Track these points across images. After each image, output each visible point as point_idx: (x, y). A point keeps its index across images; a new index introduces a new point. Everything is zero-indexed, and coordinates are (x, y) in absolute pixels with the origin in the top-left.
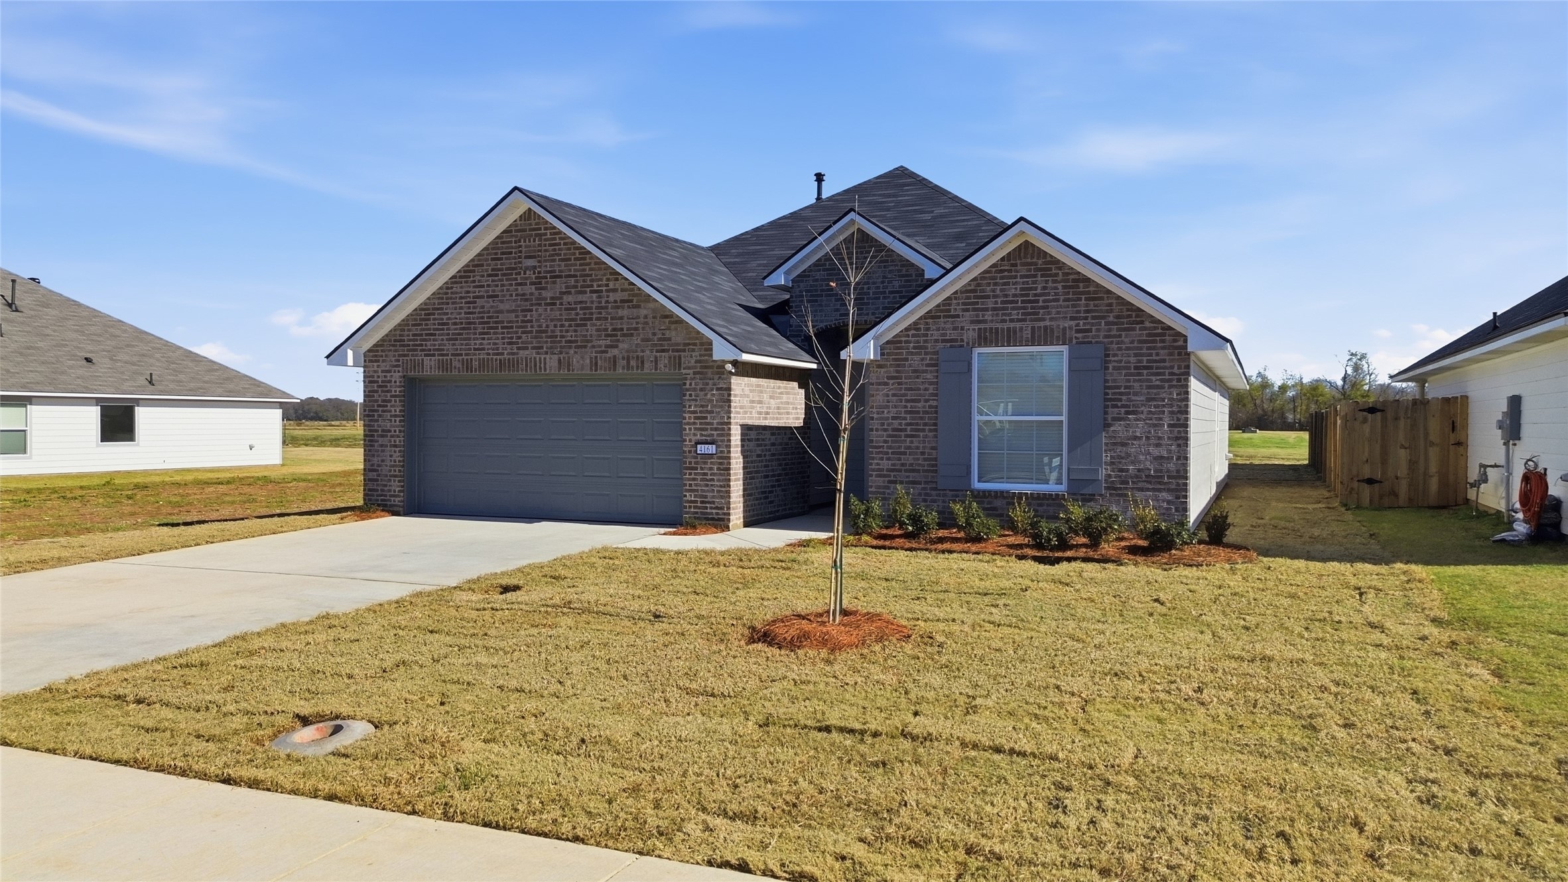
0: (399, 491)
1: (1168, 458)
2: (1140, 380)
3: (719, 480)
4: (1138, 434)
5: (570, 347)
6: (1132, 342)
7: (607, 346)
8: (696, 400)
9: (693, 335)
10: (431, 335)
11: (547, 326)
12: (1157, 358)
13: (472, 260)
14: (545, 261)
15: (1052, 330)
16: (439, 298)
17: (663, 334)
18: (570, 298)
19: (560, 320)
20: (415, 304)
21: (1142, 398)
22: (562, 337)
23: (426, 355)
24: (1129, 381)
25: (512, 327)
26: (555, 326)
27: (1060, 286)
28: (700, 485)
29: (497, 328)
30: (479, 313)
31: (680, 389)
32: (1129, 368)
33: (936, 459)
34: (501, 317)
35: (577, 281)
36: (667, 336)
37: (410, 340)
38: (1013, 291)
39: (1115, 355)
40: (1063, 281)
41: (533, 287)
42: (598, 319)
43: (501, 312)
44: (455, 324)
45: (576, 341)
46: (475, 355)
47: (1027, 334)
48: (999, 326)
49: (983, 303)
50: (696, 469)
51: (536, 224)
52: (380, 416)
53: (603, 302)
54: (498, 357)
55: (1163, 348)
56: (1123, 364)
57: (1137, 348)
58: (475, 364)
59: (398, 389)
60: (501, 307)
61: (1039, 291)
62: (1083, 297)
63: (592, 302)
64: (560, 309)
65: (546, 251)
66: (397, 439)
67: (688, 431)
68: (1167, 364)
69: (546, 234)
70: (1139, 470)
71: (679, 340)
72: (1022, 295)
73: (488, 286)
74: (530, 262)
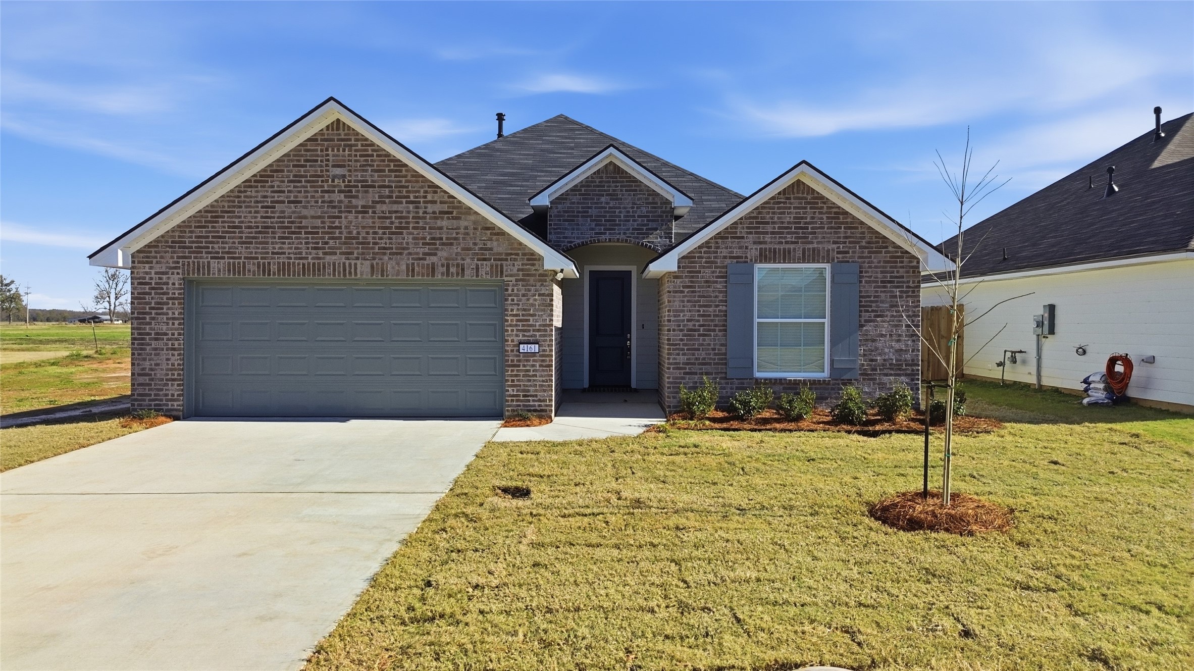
0: (178, 395)
1: (906, 351)
2: (885, 292)
3: (541, 376)
4: (884, 333)
5: (385, 254)
6: (879, 262)
7: (425, 254)
8: (518, 305)
9: (516, 246)
10: (220, 237)
11: (358, 233)
12: (898, 275)
13: (270, 165)
14: (355, 171)
15: (819, 251)
16: (229, 201)
17: (484, 244)
18: (385, 208)
19: (374, 227)
20: (200, 206)
21: (887, 305)
22: (375, 243)
23: (212, 258)
24: (876, 292)
25: (317, 233)
26: (368, 233)
27: (824, 217)
28: (522, 381)
29: (300, 233)
30: (278, 217)
31: (501, 294)
32: (877, 282)
33: (725, 354)
34: (304, 223)
35: (391, 192)
36: (489, 246)
37: (193, 242)
38: (788, 219)
39: (866, 272)
40: (826, 213)
41: (342, 195)
42: (414, 228)
43: (305, 217)
44: (250, 227)
45: (392, 248)
46: (273, 258)
47: (799, 253)
48: (777, 247)
49: (763, 228)
50: (519, 366)
51: (345, 135)
52: (153, 319)
53: (421, 211)
54: (301, 261)
55: (902, 267)
56: (872, 279)
57: (883, 267)
58: (274, 268)
59: (177, 292)
60: (305, 212)
61: (808, 220)
62: (843, 226)
63: (409, 212)
64: (373, 218)
65: (356, 161)
66: (176, 343)
67: (510, 332)
68: (905, 279)
69: (357, 145)
70: (885, 360)
71: (500, 250)
72: (795, 223)
73: (289, 192)
74: (338, 171)
